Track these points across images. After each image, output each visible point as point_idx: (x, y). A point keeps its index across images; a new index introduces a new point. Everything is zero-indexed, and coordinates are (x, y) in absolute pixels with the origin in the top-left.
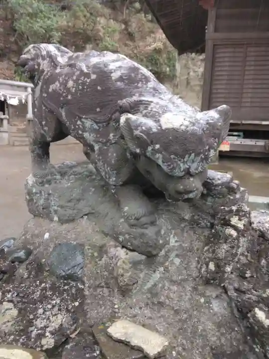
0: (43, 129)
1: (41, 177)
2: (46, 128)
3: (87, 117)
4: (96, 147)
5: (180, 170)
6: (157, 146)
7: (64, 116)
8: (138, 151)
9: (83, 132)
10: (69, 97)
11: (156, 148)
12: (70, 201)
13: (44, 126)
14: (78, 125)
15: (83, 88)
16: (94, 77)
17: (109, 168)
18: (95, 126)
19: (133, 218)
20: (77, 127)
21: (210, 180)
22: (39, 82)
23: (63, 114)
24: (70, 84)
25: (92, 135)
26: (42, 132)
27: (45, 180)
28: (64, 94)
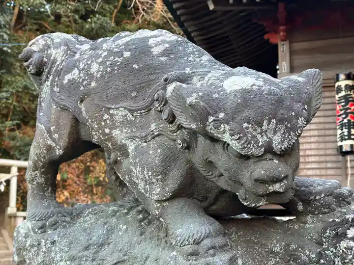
0: (51, 137)
1: (41, 219)
2: (56, 136)
3: (117, 106)
4: (131, 147)
5: (258, 145)
6: (222, 115)
7: (84, 112)
8: (194, 126)
9: (111, 129)
10: (93, 84)
11: (220, 117)
12: (87, 248)
13: (53, 133)
14: (105, 121)
15: (113, 70)
16: (127, 54)
17: (150, 173)
18: (130, 117)
19: (192, 241)
20: (103, 124)
21: (306, 187)
22: (49, 75)
23: (83, 109)
24: (95, 68)
25: (125, 131)
26: (50, 142)
27: (47, 223)
28: (85, 82)
